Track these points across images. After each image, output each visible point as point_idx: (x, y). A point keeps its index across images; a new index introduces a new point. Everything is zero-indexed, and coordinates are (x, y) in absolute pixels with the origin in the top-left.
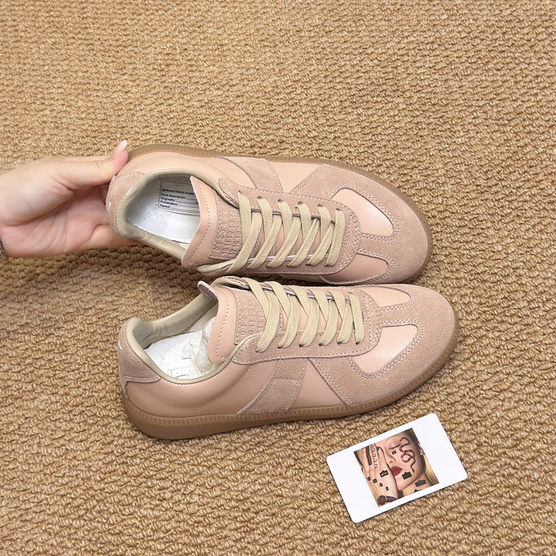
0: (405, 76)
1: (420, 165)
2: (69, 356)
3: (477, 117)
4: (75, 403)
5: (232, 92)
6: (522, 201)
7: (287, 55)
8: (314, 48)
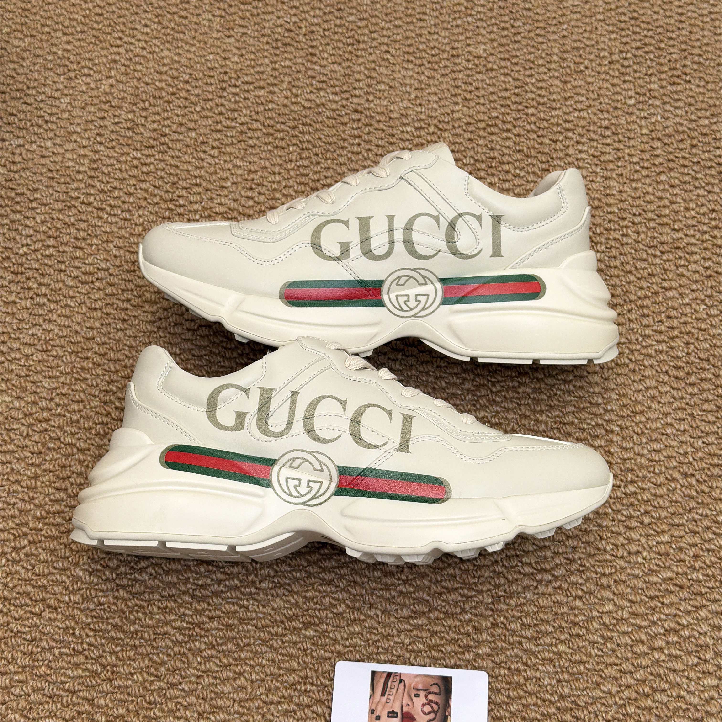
2: (51, 358)
4: (41, 417)
5: (351, 103)
6: (645, 355)
7: (431, 82)
8: (466, 83)
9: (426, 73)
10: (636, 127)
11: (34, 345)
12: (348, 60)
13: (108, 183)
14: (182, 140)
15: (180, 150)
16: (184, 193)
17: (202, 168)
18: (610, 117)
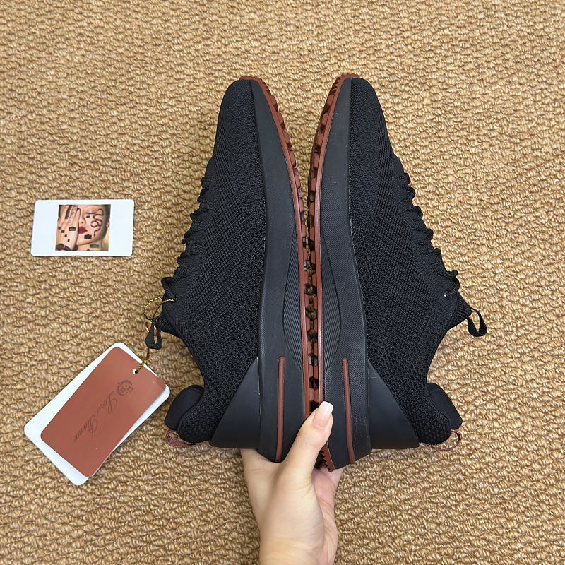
0: (434, 70)
1: (432, 167)
2: (83, 289)
3: (493, 130)
4: (84, 337)
5: (269, 46)
6: (517, 225)
7: (328, 18)
8: (354, 17)
9: (323, 12)
10: (488, 37)
11: (68, 280)
12: (260, 9)
13: (97, 139)
14: (146, 95)
15: (146, 104)
16: (156, 139)
17: (165, 117)
18: (467, 32)
